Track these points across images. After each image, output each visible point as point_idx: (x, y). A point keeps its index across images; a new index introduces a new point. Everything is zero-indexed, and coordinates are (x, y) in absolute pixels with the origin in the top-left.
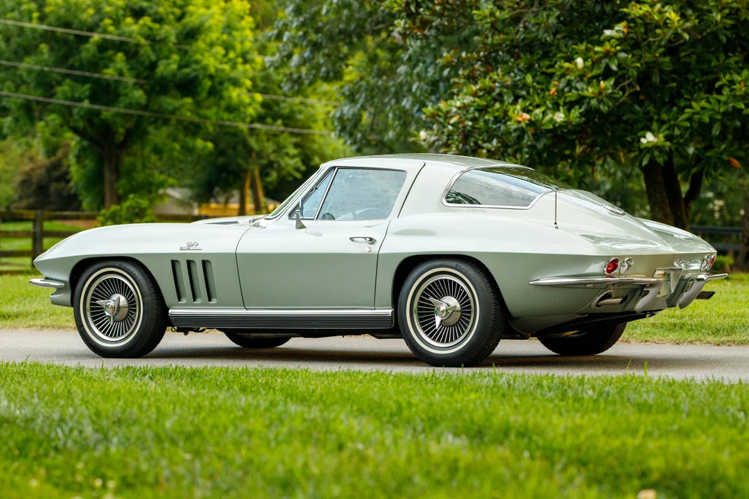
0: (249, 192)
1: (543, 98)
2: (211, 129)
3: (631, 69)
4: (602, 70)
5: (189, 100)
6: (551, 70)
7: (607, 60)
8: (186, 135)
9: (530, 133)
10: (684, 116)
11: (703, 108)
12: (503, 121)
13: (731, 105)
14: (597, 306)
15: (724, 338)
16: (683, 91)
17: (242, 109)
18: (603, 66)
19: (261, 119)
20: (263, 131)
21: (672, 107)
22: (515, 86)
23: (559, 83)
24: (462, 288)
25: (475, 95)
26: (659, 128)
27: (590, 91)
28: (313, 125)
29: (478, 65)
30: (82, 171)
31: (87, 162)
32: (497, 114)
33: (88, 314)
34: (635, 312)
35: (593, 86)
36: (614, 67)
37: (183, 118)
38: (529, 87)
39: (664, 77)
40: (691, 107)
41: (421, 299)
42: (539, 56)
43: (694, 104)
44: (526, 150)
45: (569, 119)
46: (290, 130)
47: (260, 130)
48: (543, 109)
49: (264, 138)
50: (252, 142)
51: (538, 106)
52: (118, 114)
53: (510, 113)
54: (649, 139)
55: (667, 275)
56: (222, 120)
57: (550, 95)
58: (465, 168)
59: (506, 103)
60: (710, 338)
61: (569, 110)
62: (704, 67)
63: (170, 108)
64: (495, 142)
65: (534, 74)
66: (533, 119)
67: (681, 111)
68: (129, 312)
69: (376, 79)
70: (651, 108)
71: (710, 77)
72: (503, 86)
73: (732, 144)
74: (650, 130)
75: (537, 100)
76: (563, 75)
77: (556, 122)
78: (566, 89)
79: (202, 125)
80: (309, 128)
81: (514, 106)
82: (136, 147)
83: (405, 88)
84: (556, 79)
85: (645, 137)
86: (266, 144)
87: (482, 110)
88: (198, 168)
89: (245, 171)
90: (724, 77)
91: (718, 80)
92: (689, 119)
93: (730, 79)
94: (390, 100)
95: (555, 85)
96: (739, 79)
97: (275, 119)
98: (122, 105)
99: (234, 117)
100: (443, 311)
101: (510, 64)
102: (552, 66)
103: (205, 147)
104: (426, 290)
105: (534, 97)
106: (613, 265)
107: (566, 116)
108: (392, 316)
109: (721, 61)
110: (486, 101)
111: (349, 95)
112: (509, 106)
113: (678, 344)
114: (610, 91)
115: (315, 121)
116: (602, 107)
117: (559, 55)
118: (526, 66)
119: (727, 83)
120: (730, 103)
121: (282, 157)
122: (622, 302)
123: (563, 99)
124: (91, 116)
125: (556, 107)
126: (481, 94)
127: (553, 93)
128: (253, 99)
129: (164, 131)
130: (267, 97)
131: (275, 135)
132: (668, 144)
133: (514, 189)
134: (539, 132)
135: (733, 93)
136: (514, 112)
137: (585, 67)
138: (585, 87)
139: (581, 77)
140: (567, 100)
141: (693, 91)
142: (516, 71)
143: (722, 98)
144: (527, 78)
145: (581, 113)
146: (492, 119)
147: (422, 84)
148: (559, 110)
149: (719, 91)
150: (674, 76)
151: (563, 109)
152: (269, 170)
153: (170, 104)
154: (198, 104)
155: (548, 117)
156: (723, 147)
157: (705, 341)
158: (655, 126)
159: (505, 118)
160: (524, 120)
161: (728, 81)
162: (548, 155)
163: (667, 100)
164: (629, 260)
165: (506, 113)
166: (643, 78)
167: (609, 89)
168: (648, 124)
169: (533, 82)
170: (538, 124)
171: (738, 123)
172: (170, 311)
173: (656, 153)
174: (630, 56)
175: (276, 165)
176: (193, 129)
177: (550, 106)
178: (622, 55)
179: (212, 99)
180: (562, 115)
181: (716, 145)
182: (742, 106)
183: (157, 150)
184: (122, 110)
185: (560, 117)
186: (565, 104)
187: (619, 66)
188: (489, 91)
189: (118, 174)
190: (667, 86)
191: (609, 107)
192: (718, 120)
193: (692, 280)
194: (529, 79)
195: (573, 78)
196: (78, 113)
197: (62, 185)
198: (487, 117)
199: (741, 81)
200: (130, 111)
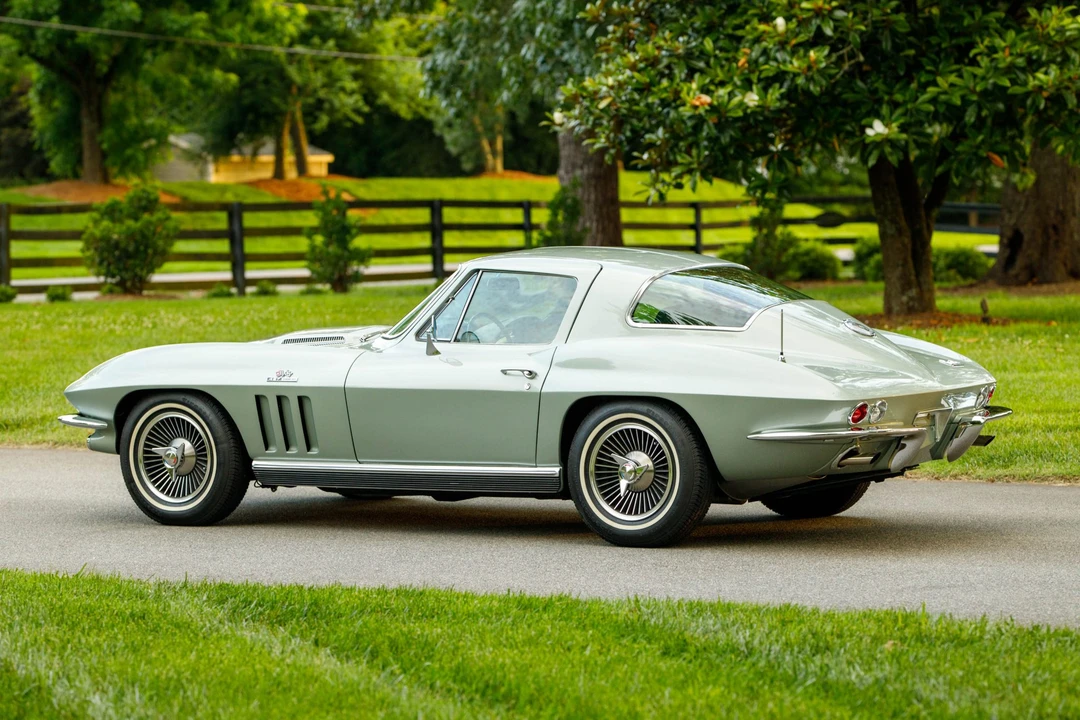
0: (287, 140)
1: (729, 71)
2: (233, 55)
3: (852, 34)
4: (812, 34)
5: (202, 16)
6: (740, 33)
7: (818, 22)
8: (198, 64)
9: (711, 123)
10: (926, 97)
11: (952, 85)
12: (673, 105)
13: (991, 81)
14: (839, 466)
15: (1000, 471)
16: (924, 60)
17: (278, 26)
18: (813, 28)
19: (304, 38)
20: (308, 57)
21: (909, 83)
22: (689, 55)
23: (752, 51)
24: (655, 441)
25: (633, 67)
26: (891, 114)
27: (796, 64)
28: (380, 47)
29: (635, 22)
30: (50, 117)
31: (56, 104)
32: (664, 95)
33: (141, 466)
34: (889, 470)
35: (799, 59)
36: (828, 31)
37: (193, 41)
38: (709, 56)
39: (897, 40)
40: (935, 84)
41: (599, 455)
42: (722, 11)
43: (939, 80)
44: (706, 143)
45: (765, 102)
46: (347, 55)
47: (303, 55)
48: (729, 88)
49: (310, 66)
50: (292, 71)
51: (722, 84)
52: (100, 37)
53: (683, 95)
54: (877, 129)
55: (931, 417)
56: (250, 42)
57: (738, 68)
58: (657, 273)
59: (678, 80)
60: (980, 471)
61: (765, 89)
62: (952, 26)
63: (176, 27)
64: (660, 132)
65: (714, 38)
66: (715, 103)
67: (923, 87)
68: (196, 463)
69: (481, 14)
70: (880, 85)
71: (962, 41)
72: (672, 54)
73: (992, 134)
74: (878, 116)
75: (721, 75)
76: (757, 40)
77: (748, 107)
78: (761, 60)
79: (221, 50)
80: (374, 50)
81: (689, 84)
82: (125, 79)
83: (523, 28)
84: (747, 45)
85: (871, 127)
86: (313, 75)
87: (643, 90)
88: (213, 107)
89: (282, 114)
90: (982, 42)
91: (972, 45)
92: (934, 101)
93: (989, 44)
94: (503, 44)
95: (745, 54)
96: (1003, 44)
97: (324, 39)
98: (106, 24)
99: (267, 38)
100: (630, 472)
101: (681, 21)
102: (740, 27)
103: (227, 81)
104: (606, 443)
105: (715, 70)
106: (861, 412)
107: (761, 99)
108: (559, 477)
109: (977, 18)
110: (649, 76)
111: (444, 38)
112: (682, 84)
113: (936, 478)
114: (823, 65)
115: (382, 41)
116: (812, 87)
117: (751, 12)
118: (704, 26)
119: (986, 51)
120: (990, 78)
121: (336, 94)
122: (872, 461)
123: (757, 73)
124: (61, 40)
125: (747, 85)
126: (642, 65)
127: (743, 65)
128: (294, 12)
129: (165, 58)
130: (314, 8)
131: (325, 62)
132: (904, 136)
133: (724, 301)
134: (723, 120)
135: (993, 64)
136: (688, 94)
137: (787, 30)
138: (788, 58)
139: (782, 45)
140: (762, 76)
141: (938, 60)
142: (690, 31)
143: (979, 72)
144: (705, 43)
145: (782, 95)
146: (657, 101)
147: (550, 25)
148: (751, 90)
149: (974, 62)
150: (911, 39)
151: (757, 88)
152: (317, 113)
153: (173, 21)
154: (215, 20)
155: (736, 100)
156: (981, 138)
157: (974, 476)
158: (885, 110)
159: (676, 100)
160: (702, 104)
161: (987, 47)
162: (735, 151)
163: (902, 73)
164: (883, 404)
165: (677, 94)
166: (869, 44)
167: (821, 62)
168: (876, 107)
169: (715, 49)
170: (722, 110)
171: (1001, 106)
172: (254, 463)
173: (888, 149)
174: (851, 15)
175: (326, 106)
176: (209, 56)
177: (739, 83)
178: (840, 14)
179: (235, 13)
180: (756, 97)
181: (970, 135)
182: (1007, 83)
183: (158, 88)
184: (107, 32)
185: (752, 99)
186: (759, 80)
187: (835, 29)
188: (652, 62)
189: (100, 121)
190: (902, 54)
191: (821, 87)
192: (974, 102)
193: (965, 423)
194: (709, 44)
195: (771, 46)
196: (44, 36)
197: (18, 130)
198: (650, 100)
199: (1005, 47)
200: (117, 33)
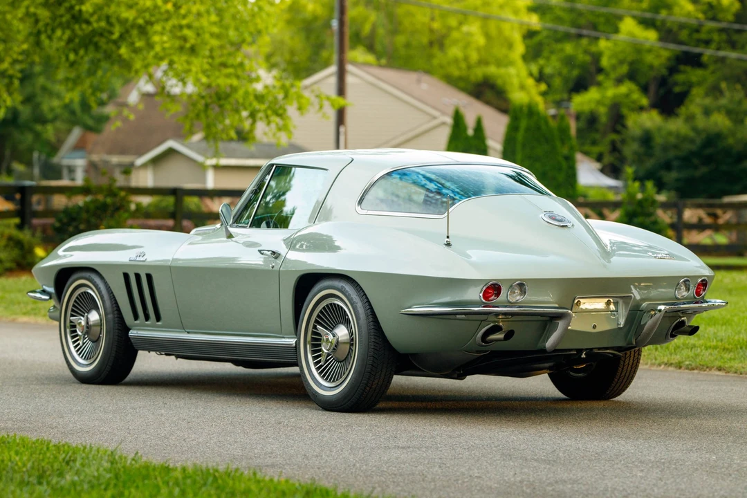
14: (484, 342)
24: (347, 315)
33: (68, 331)
34: (546, 350)
55: (612, 304)
100: (327, 343)
104: (318, 315)
106: (493, 289)
108: (295, 347)
172: (131, 331)
193: (652, 310)
